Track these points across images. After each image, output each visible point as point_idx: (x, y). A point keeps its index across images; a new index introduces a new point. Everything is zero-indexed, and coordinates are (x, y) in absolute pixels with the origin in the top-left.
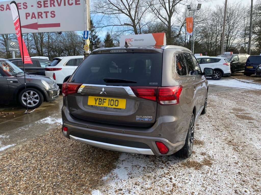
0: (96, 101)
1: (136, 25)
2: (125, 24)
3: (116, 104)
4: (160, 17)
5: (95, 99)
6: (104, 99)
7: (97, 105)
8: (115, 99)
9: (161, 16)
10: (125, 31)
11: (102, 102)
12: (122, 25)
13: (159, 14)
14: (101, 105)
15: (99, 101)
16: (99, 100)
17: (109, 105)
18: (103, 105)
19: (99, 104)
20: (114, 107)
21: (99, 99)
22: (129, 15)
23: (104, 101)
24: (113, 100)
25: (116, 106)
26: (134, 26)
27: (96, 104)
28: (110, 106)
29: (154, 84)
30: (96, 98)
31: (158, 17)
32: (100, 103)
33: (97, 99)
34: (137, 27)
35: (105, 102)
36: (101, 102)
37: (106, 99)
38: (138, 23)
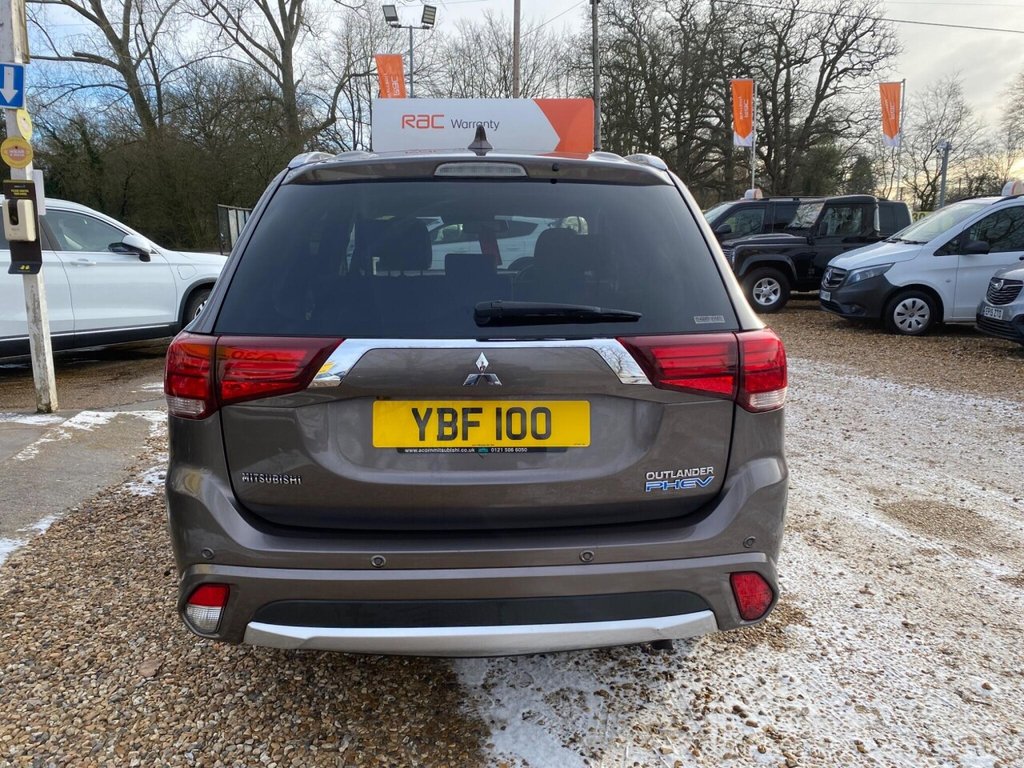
0: (422, 423)
1: (134, 62)
2: (76, 54)
3: (541, 430)
4: (242, 39)
5: (415, 412)
6: (466, 411)
7: (431, 440)
8: (529, 406)
9: (249, 39)
10: (83, 87)
11: (459, 424)
12: (60, 59)
13: (239, 29)
14: (458, 442)
15: (442, 424)
16: (441, 417)
17: (499, 437)
18: (465, 437)
19: (441, 437)
20: (529, 441)
21: (442, 412)
22: (93, 13)
23: (472, 417)
24: (522, 412)
25: (537, 436)
26: (127, 69)
27: (422, 437)
28: (506, 442)
29: (711, 322)
30: (423, 406)
31: (236, 40)
32: (448, 431)
33: (429, 411)
34: (144, 74)
35: (476, 424)
36: (451, 424)
37: (479, 411)
38: (142, 56)
